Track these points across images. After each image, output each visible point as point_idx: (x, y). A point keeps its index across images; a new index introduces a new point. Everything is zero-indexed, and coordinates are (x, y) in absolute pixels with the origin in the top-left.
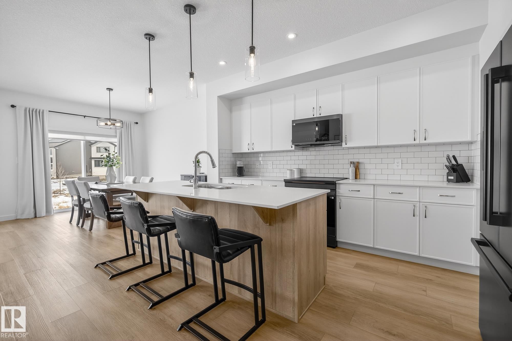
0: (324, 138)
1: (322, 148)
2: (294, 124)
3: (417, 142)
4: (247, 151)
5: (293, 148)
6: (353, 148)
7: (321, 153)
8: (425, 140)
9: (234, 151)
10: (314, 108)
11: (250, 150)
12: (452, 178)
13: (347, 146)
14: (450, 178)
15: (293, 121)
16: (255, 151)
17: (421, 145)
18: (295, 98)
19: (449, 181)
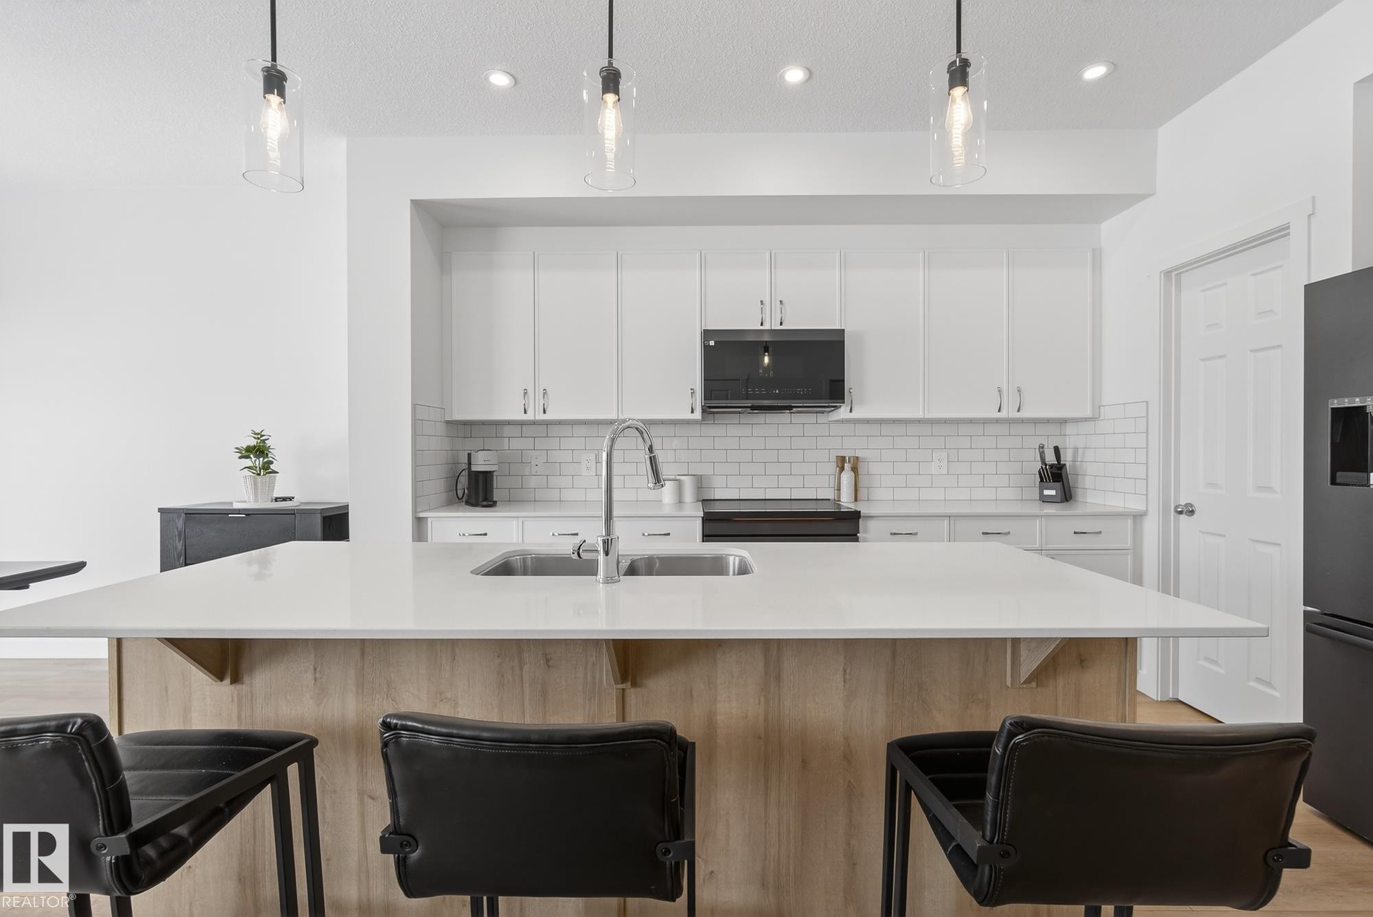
0: (804, 391)
1: (785, 417)
2: (712, 343)
3: (1003, 414)
4: (521, 416)
5: (698, 415)
6: (868, 421)
7: (758, 431)
8: (1019, 411)
9: (458, 416)
10: (762, 302)
11: (530, 411)
12: (1053, 492)
13: (854, 415)
14: (1046, 492)
15: (707, 334)
16: (549, 416)
17: (1010, 421)
18: (703, 265)
19: (1045, 500)
